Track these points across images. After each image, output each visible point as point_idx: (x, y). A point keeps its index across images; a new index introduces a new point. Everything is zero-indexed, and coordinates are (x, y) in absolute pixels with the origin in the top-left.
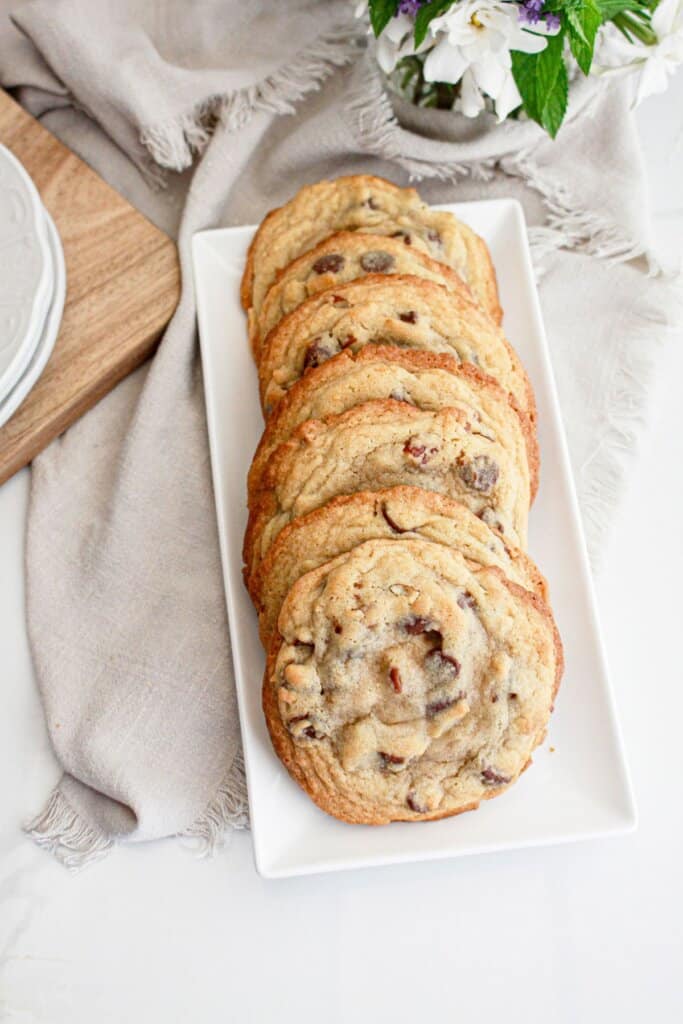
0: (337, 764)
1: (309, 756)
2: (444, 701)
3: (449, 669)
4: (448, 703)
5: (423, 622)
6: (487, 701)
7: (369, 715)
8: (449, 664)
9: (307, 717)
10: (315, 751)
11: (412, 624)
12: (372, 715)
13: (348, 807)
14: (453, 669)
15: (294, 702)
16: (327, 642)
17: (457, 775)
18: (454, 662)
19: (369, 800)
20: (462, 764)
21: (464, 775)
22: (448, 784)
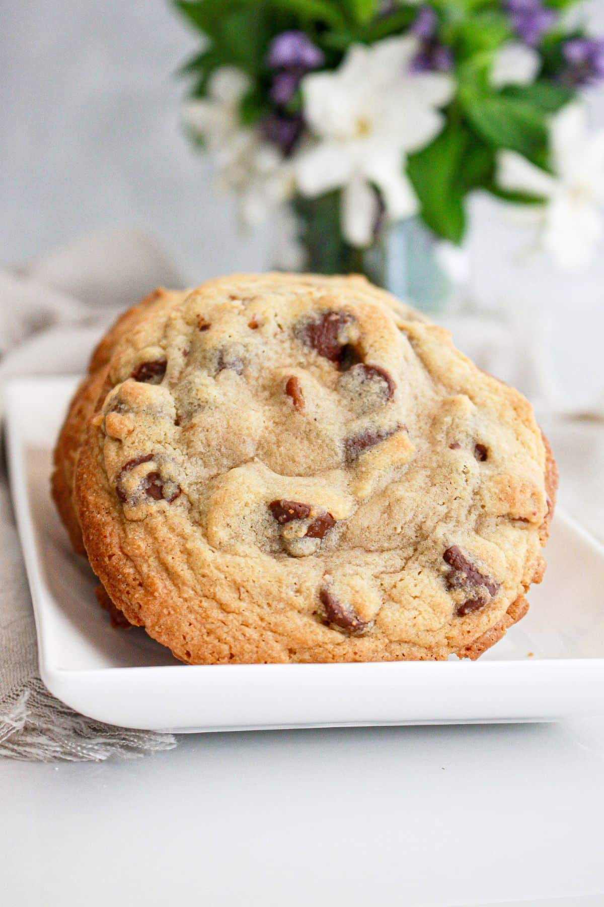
0: (198, 534)
1: (151, 532)
2: (373, 431)
3: (377, 386)
4: (379, 436)
5: (334, 318)
6: (443, 448)
7: (252, 459)
8: (376, 378)
9: (150, 458)
10: (160, 519)
11: (318, 322)
12: (256, 459)
13: (216, 614)
14: (385, 384)
15: (130, 432)
16: (186, 354)
17: (403, 568)
18: (383, 375)
19: (253, 602)
20: (410, 551)
21: (414, 566)
22: (388, 581)
